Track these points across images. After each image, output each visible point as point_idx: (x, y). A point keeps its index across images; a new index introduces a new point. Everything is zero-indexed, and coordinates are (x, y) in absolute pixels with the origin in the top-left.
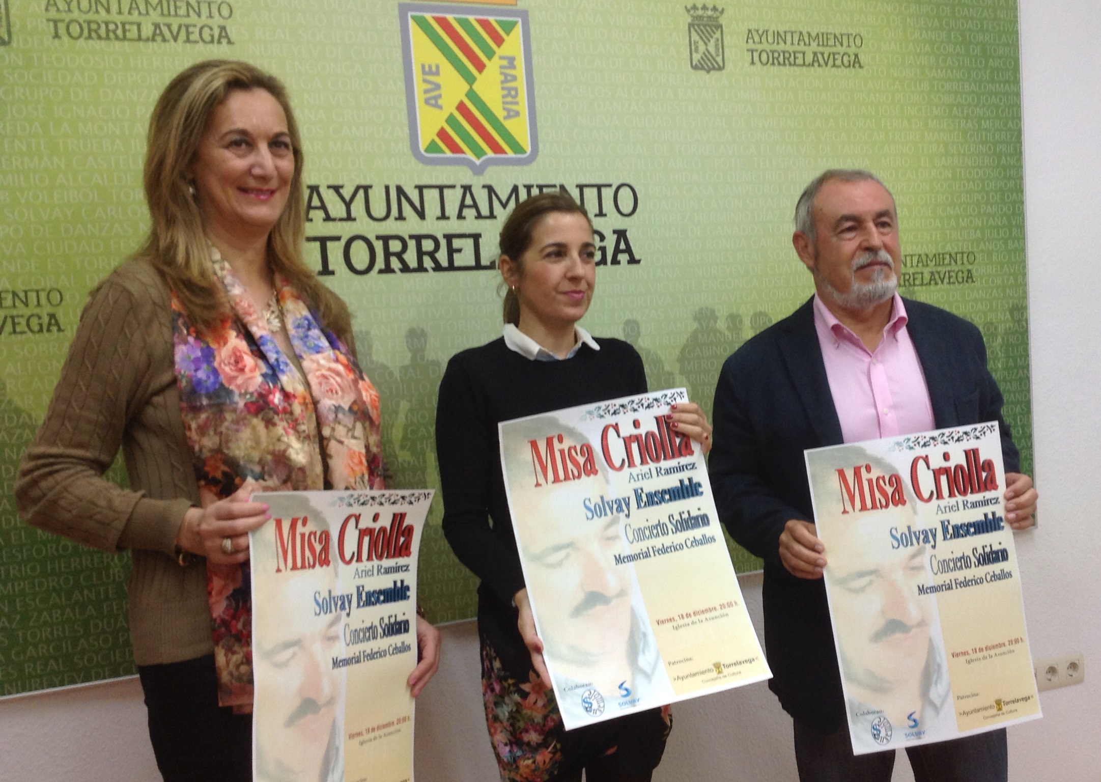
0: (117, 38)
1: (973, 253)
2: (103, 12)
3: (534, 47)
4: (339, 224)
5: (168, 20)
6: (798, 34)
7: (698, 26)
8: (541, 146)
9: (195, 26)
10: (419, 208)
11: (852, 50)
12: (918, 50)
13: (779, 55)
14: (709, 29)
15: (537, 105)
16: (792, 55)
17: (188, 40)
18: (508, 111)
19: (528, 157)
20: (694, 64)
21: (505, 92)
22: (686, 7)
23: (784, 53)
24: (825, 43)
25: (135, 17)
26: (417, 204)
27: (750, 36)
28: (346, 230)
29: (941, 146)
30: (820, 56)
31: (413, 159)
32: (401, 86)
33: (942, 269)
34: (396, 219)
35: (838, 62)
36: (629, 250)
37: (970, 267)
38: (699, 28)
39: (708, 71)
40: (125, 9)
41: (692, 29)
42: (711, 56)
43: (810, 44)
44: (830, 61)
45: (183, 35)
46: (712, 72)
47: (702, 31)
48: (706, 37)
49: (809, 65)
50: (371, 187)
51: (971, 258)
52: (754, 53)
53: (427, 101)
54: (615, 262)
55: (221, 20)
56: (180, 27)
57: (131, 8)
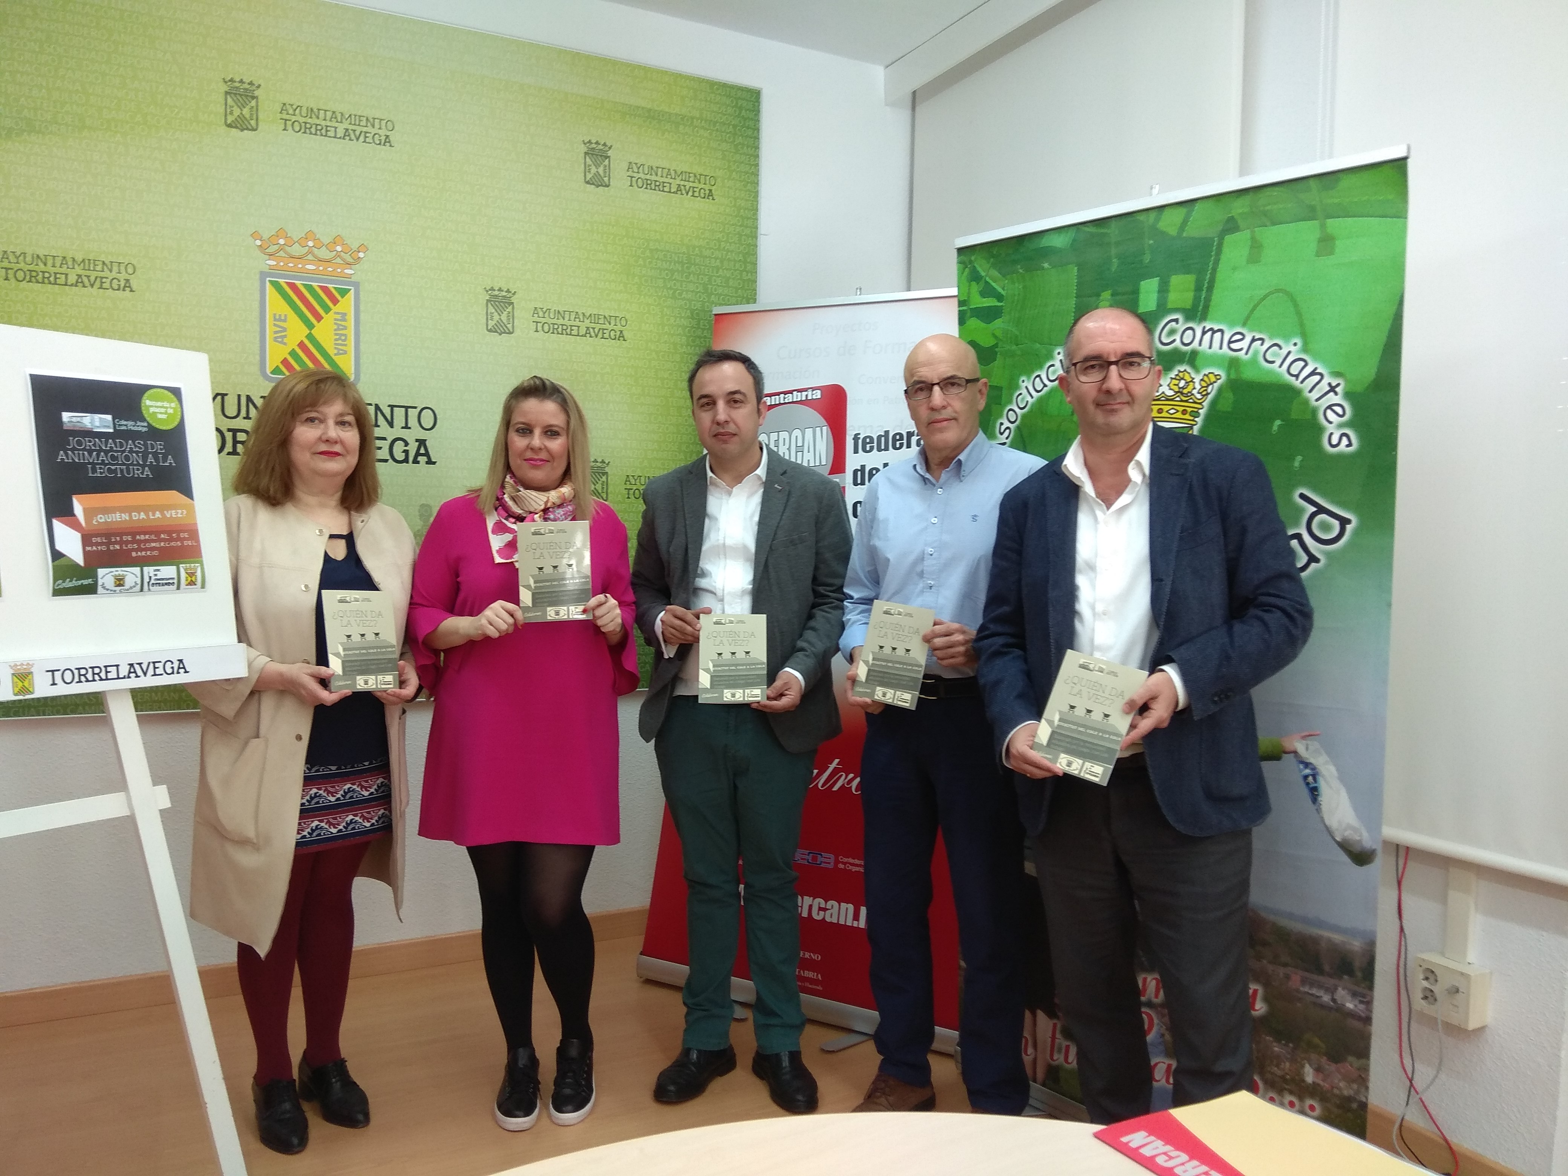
0: (50, 283)
2: (41, 265)
3: (362, 308)
5: (88, 273)
6: (574, 314)
8: (362, 376)
9: (107, 278)
11: (619, 327)
13: (559, 327)
14: (503, 304)
15: (362, 347)
16: (569, 328)
17: (101, 288)
18: (339, 350)
20: (489, 328)
21: (338, 337)
22: (485, 288)
23: (562, 325)
24: (596, 321)
25: (64, 269)
27: (536, 312)
30: (591, 330)
31: (262, 378)
32: (257, 328)
34: (244, 418)
35: (606, 335)
36: (427, 454)
38: (495, 303)
39: (500, 334)
40: (58, 264)
41: (489, 304)
42: (503, 323)
43: (583, 321)
44: (599, 334)
45: (98, 284)
46: (504, 334)
47: (497, 305)
48: (500, 311)
49: (582, 335)
50: (226, 395)
52: (538, 324)
53: (275, 339)
54: (415, 461)
55: (127, 275)
56: (96, 278)
57: (62, 264)
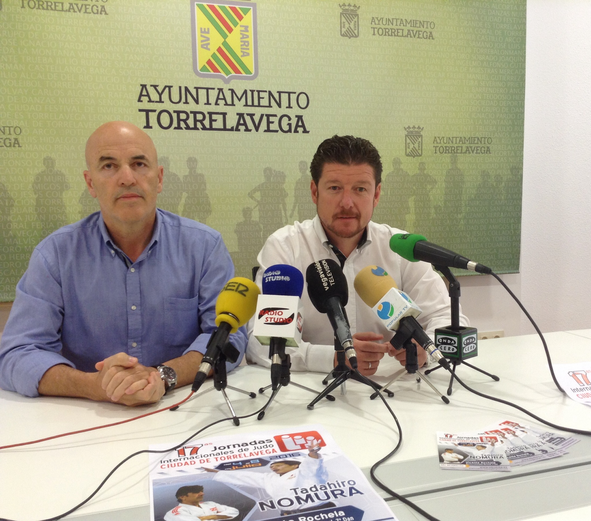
0: (52, 9)
1: (491, 138)
3: (258, 22)
4: (156, 103)
6: (400, 20)
7: (345, 14)
8: (260, 71)
9: (89, 5)
10: (196, 98)
11: (429, 30)
12: (466, 31)
13: (389, 30)
14: (351, 16)
15: (259, 50)
16: (396, 31)
17: (86, 12)
18: (244, 52)
19: (253, 76)
20: (342, 34)
21: (243, 43)
22: (339, 5)
23: (392, 29)
24: (415, 26)
26: (195, 96)
27: (373, 21)
28: (159, 107)
29: (476, 82)
30: (411, 32)
31: (194, 74)
33: (473, 146)
34: (184, 103)
35: (421, 36)
36: (303, 126)
37: (488, 145)
38: (346, 16)
39: (350, 38)
41: (342, 16)
42: (352, 30)
43: (406, 26)
44: (416, 35)
45: (83, 9)
46: (352, 38)
47: (347, 17)
48: (350, 21)
49: (405, 36)
50: (172, 87)
51: (490, 141)
52: (375, 29)
53: (202, 46)
54: (296, 131)
55: (102, 2)
56: (82, 5)
